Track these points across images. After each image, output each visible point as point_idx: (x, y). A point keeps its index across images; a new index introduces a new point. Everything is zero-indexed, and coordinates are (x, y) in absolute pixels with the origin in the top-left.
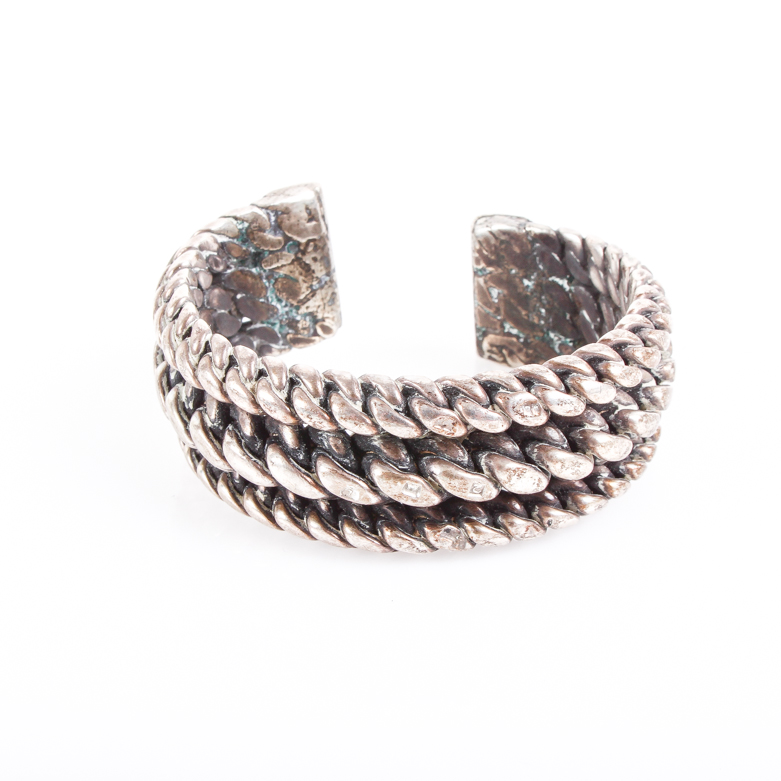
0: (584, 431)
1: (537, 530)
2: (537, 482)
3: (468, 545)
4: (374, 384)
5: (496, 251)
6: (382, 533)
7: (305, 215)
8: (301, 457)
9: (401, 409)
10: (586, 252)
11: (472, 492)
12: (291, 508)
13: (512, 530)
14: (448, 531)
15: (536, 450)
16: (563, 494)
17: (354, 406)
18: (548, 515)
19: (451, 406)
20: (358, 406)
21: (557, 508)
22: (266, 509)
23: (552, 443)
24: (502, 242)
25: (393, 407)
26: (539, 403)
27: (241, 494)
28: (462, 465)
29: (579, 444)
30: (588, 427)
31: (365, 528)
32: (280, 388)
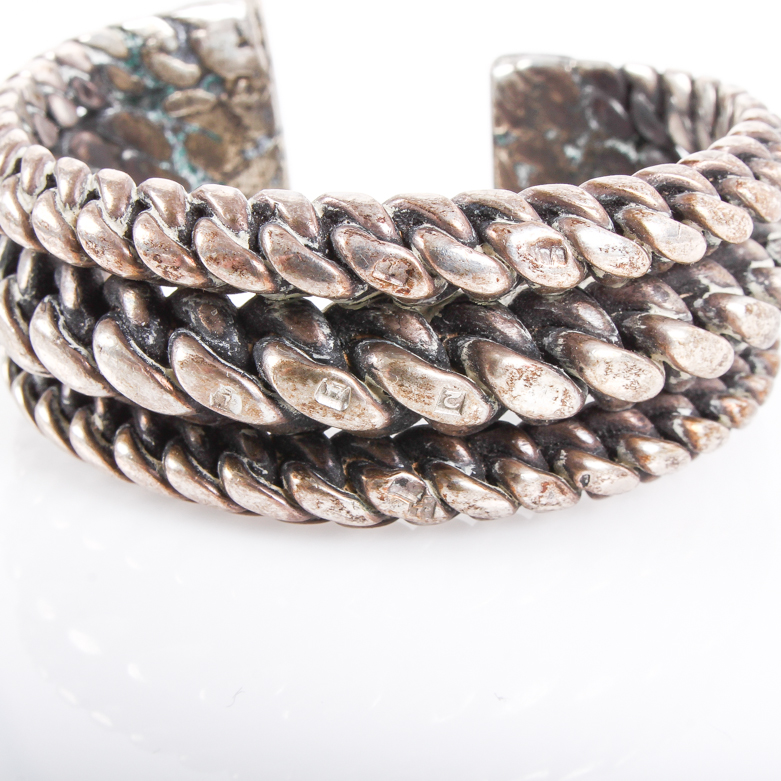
0: (649, 318)
1: (562, 492)
2: (561, 397)
3: (440, 512)
4: (272, 202)
5: (524, 101)
6: (288, 481)
7: (233, 38)
8: (151, 341)
9: (316, 246)
10: (663, 90)
11: (442, 404)
12: (142, 441)
13: (518, 489)
14: (403, 482)
15: (561, 341)
16: (612, 436)
17: (235, 239)
18: (583, 468)
19: (406, 242)
20: (242, 241)
21: (599, 457)
22: (103, 443)
23: (592, 334)
24: (535, 86)
25: (303, 241)
26: (566, 244)
27: (69, 420)
28: (426, 357)
29: (640, 339)
30: (655, 311)
31: (259, 473)
32: (115, 214)
